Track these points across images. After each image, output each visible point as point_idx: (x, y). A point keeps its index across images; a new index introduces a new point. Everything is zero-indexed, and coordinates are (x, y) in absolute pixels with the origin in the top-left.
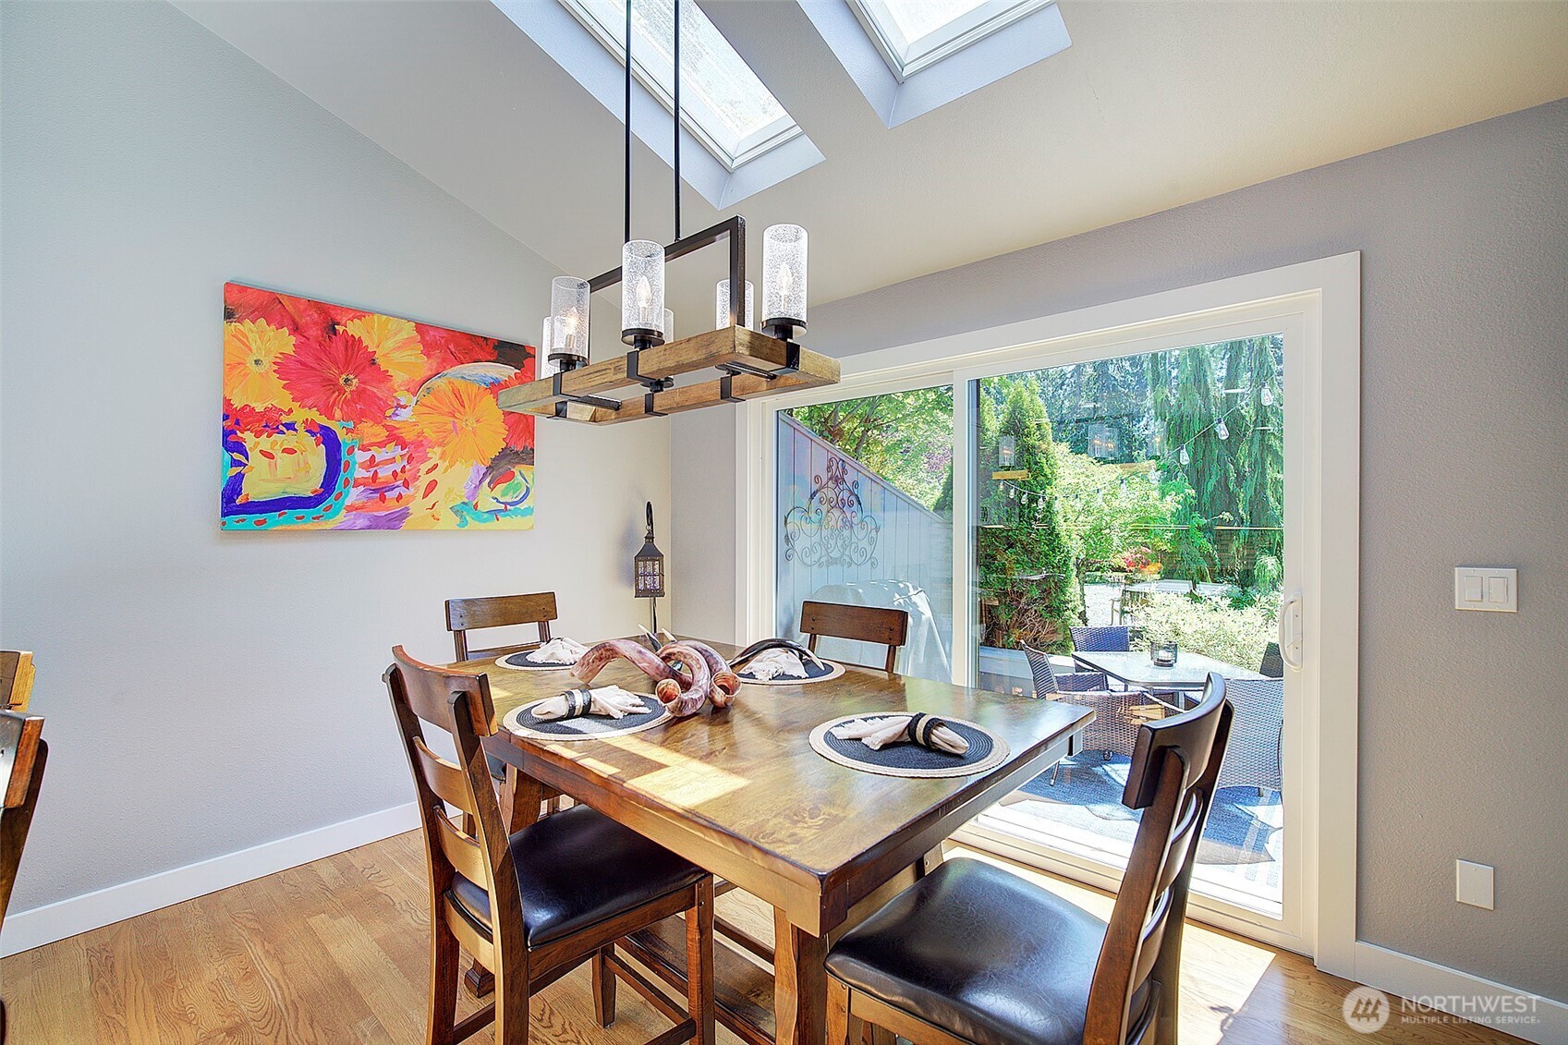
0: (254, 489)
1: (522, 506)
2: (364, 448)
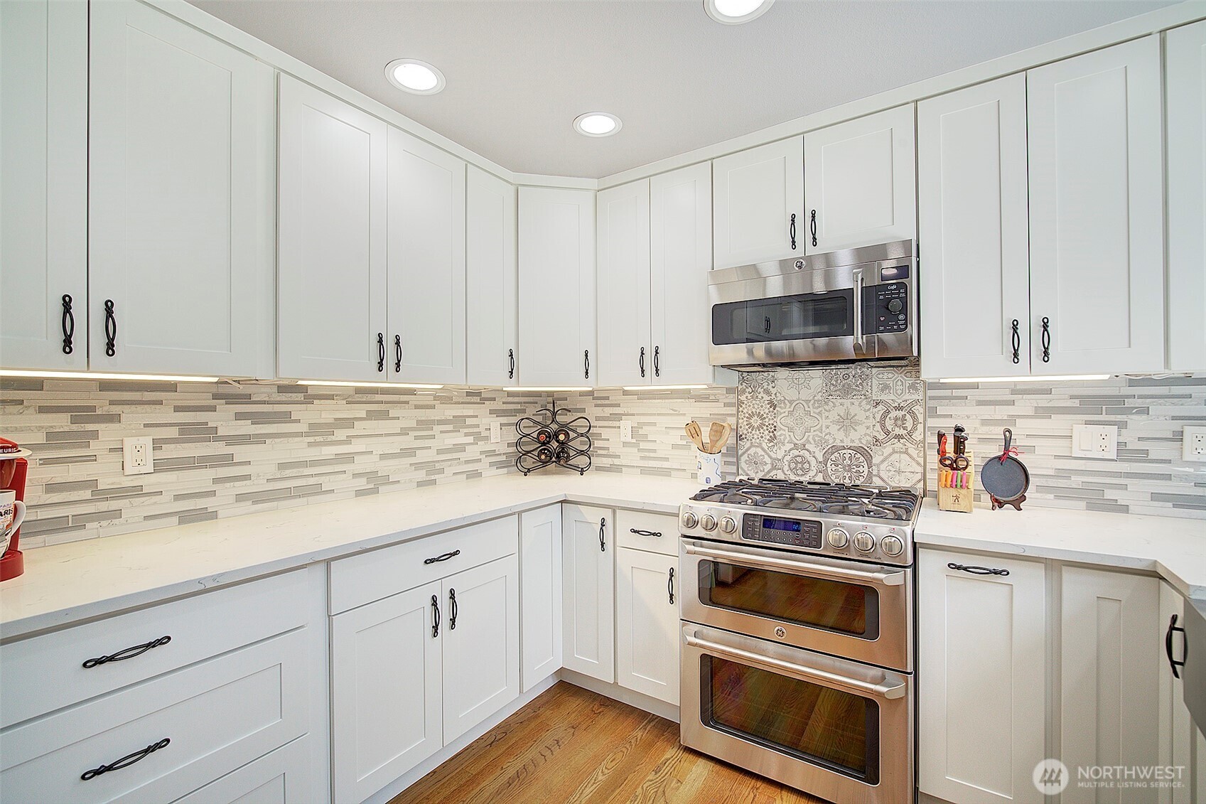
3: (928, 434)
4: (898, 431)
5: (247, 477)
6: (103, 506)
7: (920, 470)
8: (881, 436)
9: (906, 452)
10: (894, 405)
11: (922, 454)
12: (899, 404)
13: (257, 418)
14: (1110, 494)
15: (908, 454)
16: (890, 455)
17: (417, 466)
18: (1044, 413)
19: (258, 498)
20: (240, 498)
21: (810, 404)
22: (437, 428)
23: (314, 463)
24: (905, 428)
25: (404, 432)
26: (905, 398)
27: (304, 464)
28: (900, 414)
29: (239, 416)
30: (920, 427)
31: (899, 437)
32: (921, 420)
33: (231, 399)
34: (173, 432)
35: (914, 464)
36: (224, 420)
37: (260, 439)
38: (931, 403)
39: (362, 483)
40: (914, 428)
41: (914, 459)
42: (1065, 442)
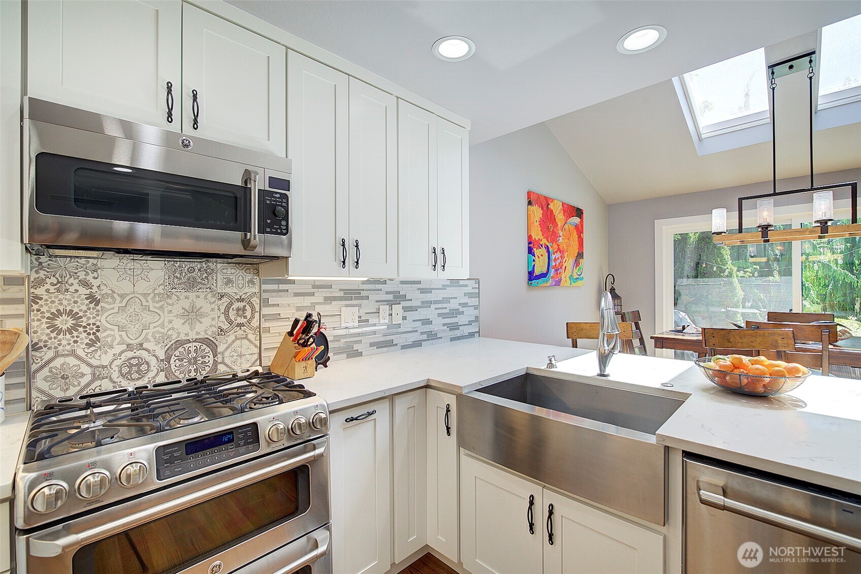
0: (537, 272)
1: (581, 276)
2: (554, 254)
3: (262, 320)
4: (240, 320)
7: (257, 351)
8: (225, 326)
9: (246, 338)
10: (236, 298)
11: (258, 338)
12: (241, 297)
14: (356, 347)
15: (249, 340)
16: (233, 342)
18: (328, 300)
21: (149, 298)
24: (245, 317)
26: (246, 290)
28: (241, 305)
30: (257, 315)
31: (240, 325)
32: (258, 310)
35: (252, 347)
38: (264, 295)
40: (253, 317)
41: (252, 343)
42: (337, 319)
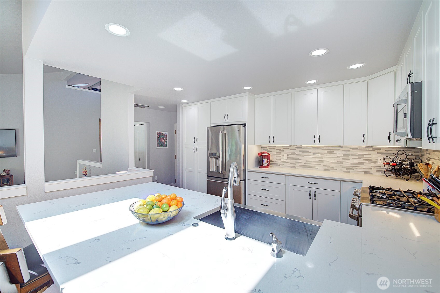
5: (301, 162)
6: (282, 163)
13: (303, 152)
17: (343, 167)
19: (303, 166)
20: (300, 166)
22: (351, 157)
23: (314, 162)
25: (339, 157)
27: (311, 161)
29: (300, 151)
33: (298, 148)
34: (290, 153)
36: (297, 152)
37: (303, 156)
39: (326, 168)
